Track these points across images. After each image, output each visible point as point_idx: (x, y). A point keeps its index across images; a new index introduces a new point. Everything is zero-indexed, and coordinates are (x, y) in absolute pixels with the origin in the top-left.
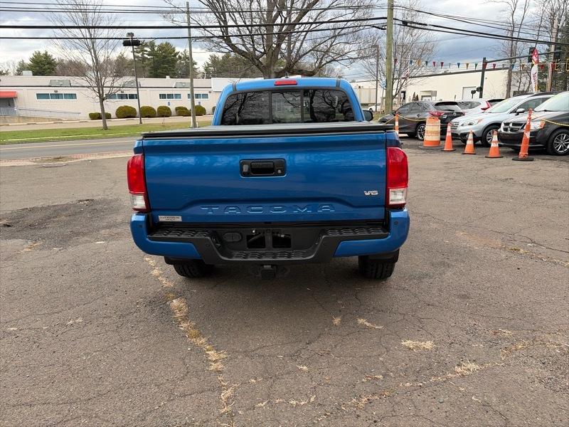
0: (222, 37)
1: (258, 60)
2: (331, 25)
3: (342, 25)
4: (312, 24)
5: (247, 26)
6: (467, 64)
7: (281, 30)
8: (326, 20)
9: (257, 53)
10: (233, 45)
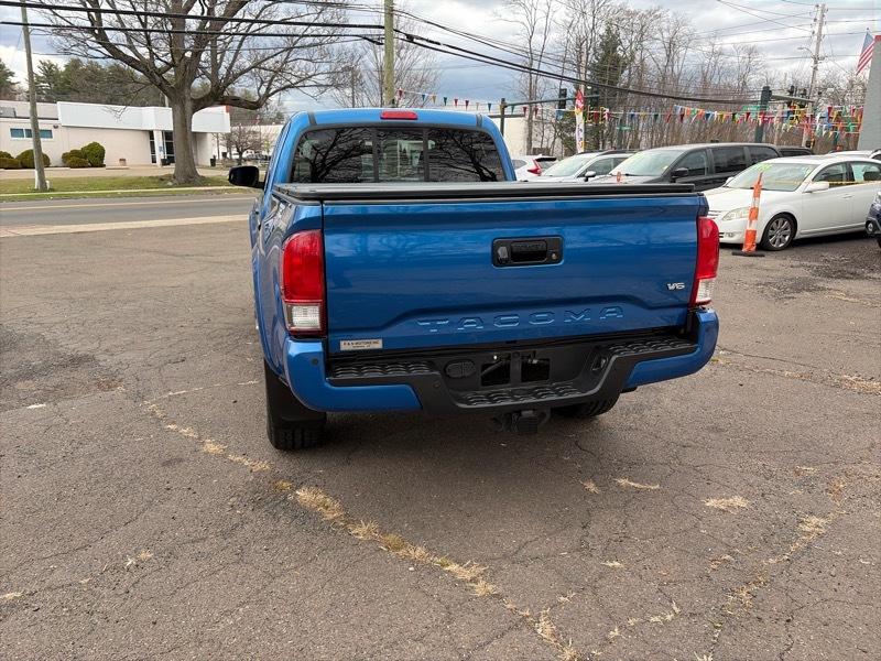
0: (90, 30)
1: (160, 75)
2: (283, 28)
3: (300, 29)
4: (252, 22)
5: (139, 14)
6: (490, 105)
7: (202, 27)
8: (278, 19)
9: (158, 64)
10: (111, 45)
